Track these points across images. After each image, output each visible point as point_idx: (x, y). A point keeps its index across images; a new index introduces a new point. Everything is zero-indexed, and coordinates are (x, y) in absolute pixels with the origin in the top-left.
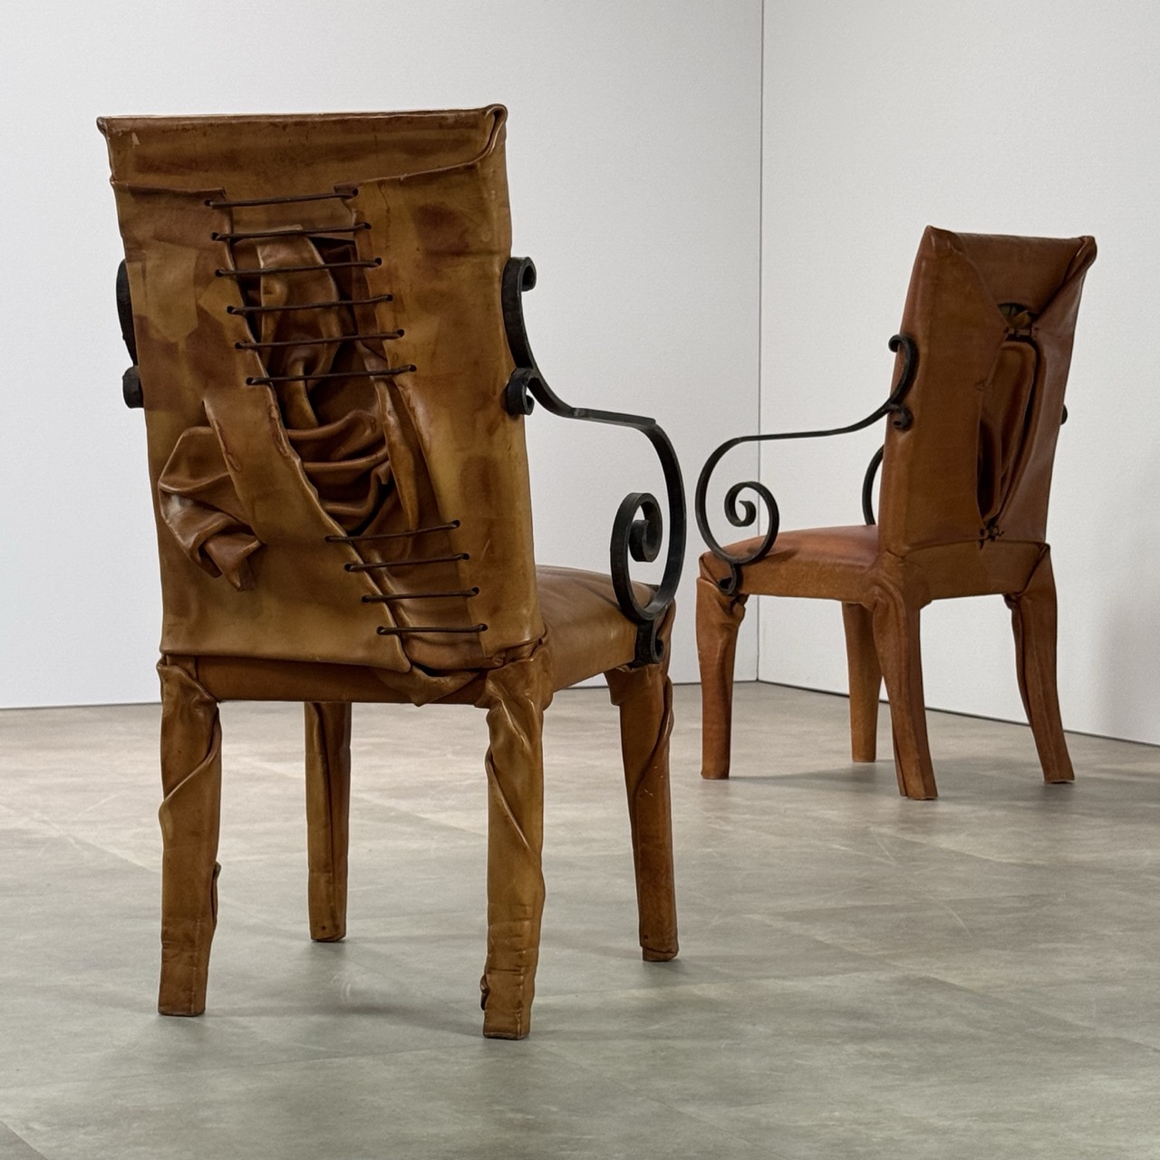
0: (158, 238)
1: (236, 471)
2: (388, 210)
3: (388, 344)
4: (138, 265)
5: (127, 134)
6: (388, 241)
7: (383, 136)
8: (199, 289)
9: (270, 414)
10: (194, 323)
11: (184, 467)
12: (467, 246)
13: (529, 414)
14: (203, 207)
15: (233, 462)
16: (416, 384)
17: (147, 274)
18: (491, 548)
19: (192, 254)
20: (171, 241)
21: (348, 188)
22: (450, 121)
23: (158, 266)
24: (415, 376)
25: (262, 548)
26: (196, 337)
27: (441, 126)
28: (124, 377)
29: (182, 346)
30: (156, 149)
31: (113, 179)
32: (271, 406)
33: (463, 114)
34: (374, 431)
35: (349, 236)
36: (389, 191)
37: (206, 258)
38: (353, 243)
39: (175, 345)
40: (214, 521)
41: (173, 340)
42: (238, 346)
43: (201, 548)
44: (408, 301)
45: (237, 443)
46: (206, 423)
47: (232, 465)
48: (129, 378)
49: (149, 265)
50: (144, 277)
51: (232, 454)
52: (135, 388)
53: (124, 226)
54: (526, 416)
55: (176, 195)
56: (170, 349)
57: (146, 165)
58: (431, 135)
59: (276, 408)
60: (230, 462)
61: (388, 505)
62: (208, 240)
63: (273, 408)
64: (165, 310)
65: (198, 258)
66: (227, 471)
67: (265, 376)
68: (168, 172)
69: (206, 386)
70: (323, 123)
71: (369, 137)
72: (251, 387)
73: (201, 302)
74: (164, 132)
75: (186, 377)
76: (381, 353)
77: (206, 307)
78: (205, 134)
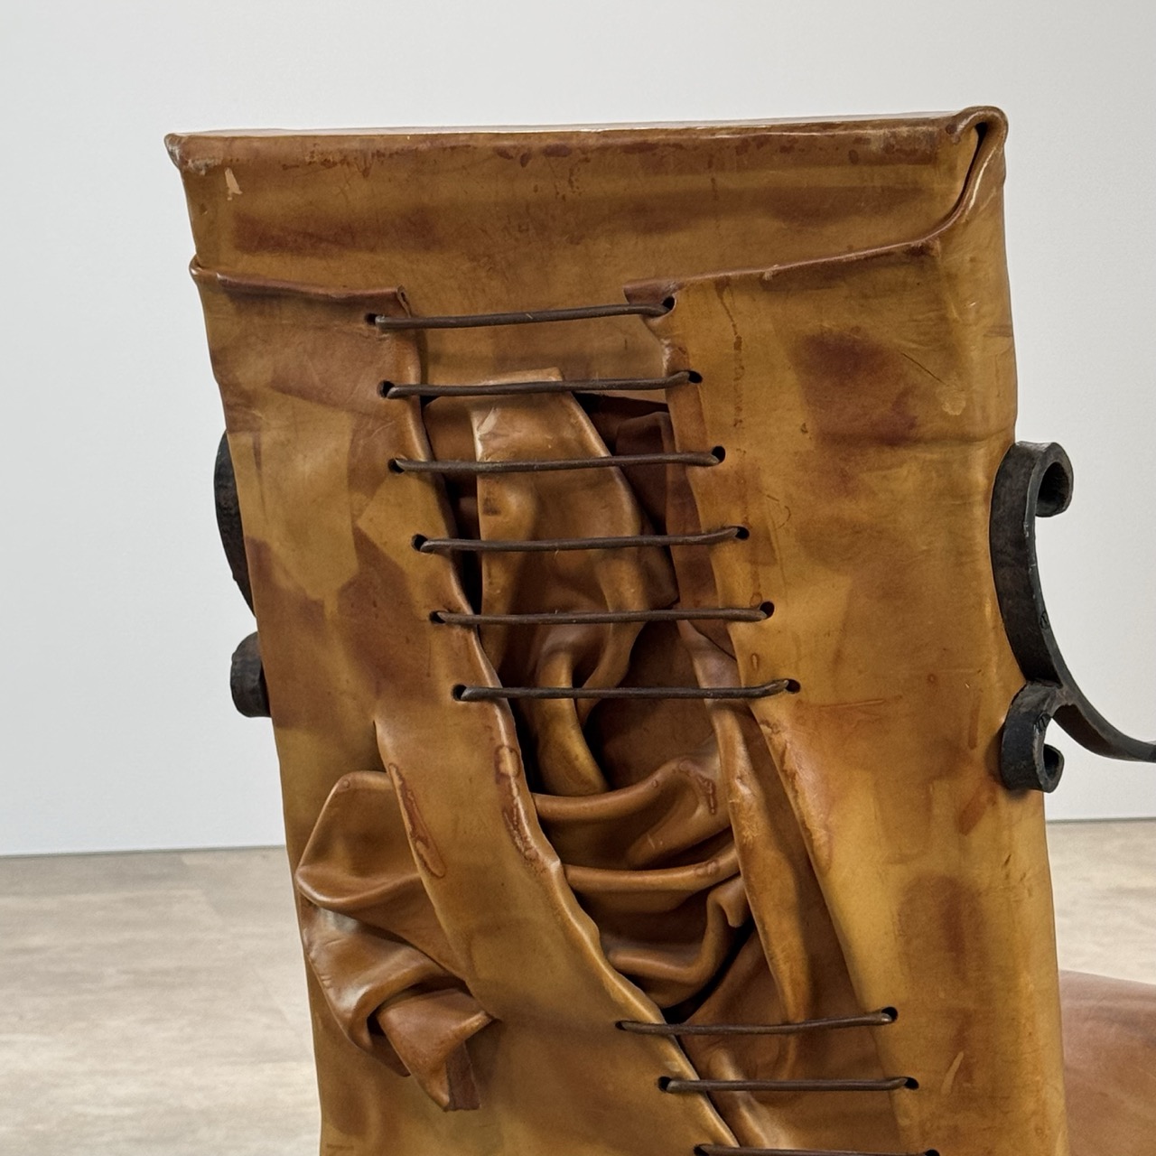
0: (282, 387)
1: (433, 874)
2: (738, 345)
3: (740, 631)
4: (246, 439)
5: (215, 171)
6: (739, 409)
7: (729, 181)
8: (359, 497)
9: (498, 761)
10: (351, 564)
11: (339, 848)
12: (912, 426)
13: (1050, 790)
14: (363, 326)
15: (426, 857)
16: (799, 720)
17: (263, 458)
18: (966, 1071)
19: (343, 423)
20: (303, 394)
21: (654, 294)
22: (875, 147)
23: (282, 444)
24: (799, 702)
25: (493, 1027)
26: (358, 592)
27: (854, 159)
28: (234, 656)
29: (331, 607)
30: (275, 203)
31: (195, 264)
32: (501, 746)
33: (904, 130)
34: (713, 808)
35: (658, 396)
36: (741, 303)
37: (370, 433)
38: (664, 408)
39: (319, 605)
40: (398, 965)
41: (313, 595)
42: (435, 618)
43: (372, 1020)
44: (785, 542)
45: (436, 815)
46: (377, 765)
47: (425, 864)
48: (244, 656)
49: (267, 439)
50: (259, 464)
51: (424, 841)
52: (252, 681)
53: (221, 359)
54: (1046, 794)
55: (310, 301)
56: (310, 611)
57: (255, 236)
58: (834, 177)
59: (512, 750)
60: (420, 856)
61: (744, 962)
62: (373, 394)
63: (506, 752)
64: (297, 533)
65: (355, 432)
66: (415, 870)
67: (491, 686)
68: (298, 250)
69: (378, 693)
70: (604, 149)
71: (701, 181)
72: (461, 703)
73: (362, 524)
74: (285, 167)
75: (342, 671)
76: (727, 648)
77: (372, 534)
78: (365, 173)
